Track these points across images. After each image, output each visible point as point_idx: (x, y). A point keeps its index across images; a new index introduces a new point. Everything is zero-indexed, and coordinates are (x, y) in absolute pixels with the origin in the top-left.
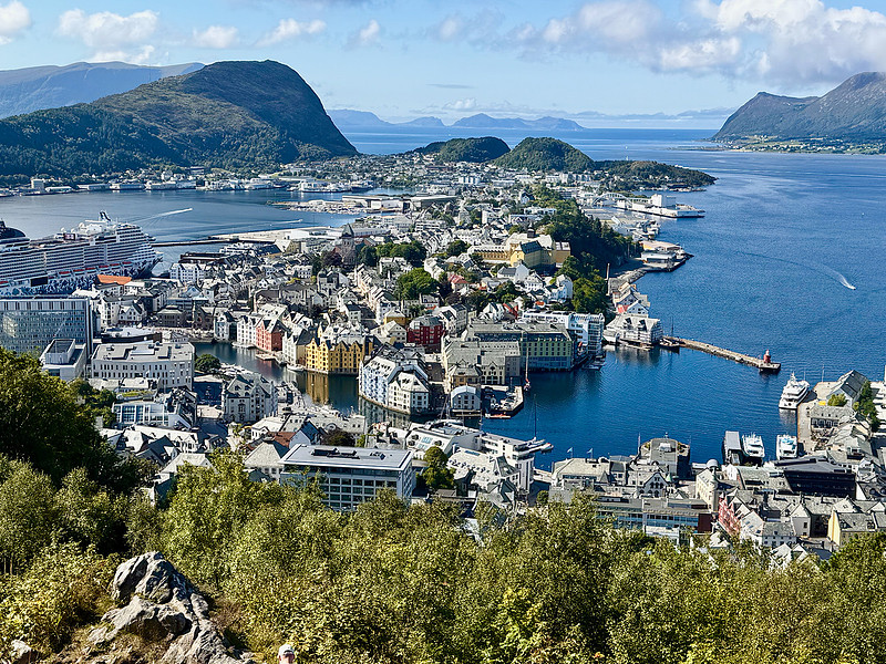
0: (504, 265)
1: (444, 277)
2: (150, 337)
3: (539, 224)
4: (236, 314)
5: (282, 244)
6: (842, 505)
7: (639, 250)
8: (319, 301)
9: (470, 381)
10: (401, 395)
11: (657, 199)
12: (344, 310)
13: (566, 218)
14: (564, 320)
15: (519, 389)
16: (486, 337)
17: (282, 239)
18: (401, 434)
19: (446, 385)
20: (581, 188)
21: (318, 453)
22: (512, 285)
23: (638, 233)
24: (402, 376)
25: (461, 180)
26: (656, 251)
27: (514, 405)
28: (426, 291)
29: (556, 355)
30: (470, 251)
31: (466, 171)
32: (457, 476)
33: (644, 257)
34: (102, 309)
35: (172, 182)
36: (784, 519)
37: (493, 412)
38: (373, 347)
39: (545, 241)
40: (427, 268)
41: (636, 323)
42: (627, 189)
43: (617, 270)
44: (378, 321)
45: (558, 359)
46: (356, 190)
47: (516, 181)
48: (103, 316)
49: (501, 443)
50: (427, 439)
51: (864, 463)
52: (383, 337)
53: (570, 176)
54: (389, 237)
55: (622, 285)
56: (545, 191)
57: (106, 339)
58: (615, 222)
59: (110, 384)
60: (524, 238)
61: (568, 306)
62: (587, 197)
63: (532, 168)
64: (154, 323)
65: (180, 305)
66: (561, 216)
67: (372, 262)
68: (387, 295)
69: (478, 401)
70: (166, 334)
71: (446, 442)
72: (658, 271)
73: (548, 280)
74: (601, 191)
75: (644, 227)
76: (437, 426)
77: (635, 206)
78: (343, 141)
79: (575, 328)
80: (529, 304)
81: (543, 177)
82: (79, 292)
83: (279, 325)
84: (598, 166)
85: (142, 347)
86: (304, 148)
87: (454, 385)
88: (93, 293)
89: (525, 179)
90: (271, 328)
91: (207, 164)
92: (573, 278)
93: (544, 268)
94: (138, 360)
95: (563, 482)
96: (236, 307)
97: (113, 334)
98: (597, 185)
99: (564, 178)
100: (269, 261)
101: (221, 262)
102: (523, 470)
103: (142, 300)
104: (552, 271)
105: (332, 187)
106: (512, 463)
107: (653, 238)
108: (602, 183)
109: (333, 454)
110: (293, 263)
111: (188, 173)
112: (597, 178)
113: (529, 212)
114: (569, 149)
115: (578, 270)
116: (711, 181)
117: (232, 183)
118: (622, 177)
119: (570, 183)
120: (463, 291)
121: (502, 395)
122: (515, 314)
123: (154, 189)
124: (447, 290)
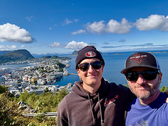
2: (12, 80)
3: (55, 64)
4: (22, 76)
5: (27, 68)
12: (35, 74)
13: (58, 63)
18: (43, 87)
22: (53, 70)
24: (42, 81)
28: (44, 72)
31: (47, 59)
32: (49, 90)
33: (66, 66)
35: (13, 63)
38: (39, 78)
40: (44, 69)
41: (66, 72)
43: (64, 68)
44: (39, 75)
45: (59, 77)
46: (35, 62)
49: (54, 86)
54: (39, 66)
58: (63, 63)
59: (7, 86)
63: (54, 58)
65: (15, 76)
67: (38, 69)
68: (40, 72)
76: (47, 85)
77: (65, 61)
79: (60, 74)
82: (2, 76)
87: (48, 81)
90: (26, 77)
91: (17, 61)
92: (59, 69)
93: (56, 68)
94: (10, 83)
95: (60, 89)
97: (7, 80)
99: (57, 59)
101: (20, 71)
102: (56, 88)
105: (32, 62)
109: (35, 90)
110: (29, 70)
112: (61, 59)
121: (53, 81)
122: (54, 73)
124: (46, 71)
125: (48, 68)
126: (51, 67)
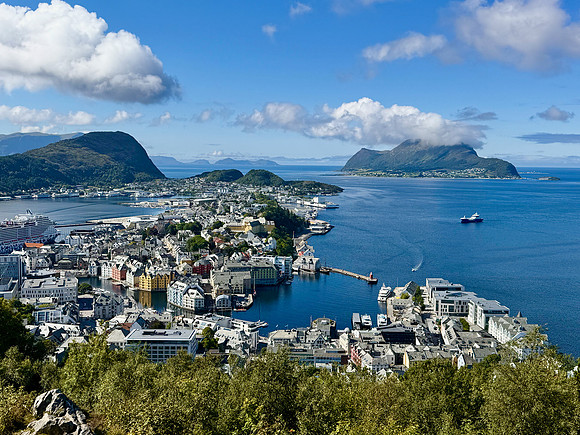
0: (242, 233)
1: (211, 239)
2: (53, 275)
3: (259, 212)
4: (100, 261)
5: (126, 224)
6: (409, 348)
7: (309, 224)
8: (146, 253)
9: (225, 292)
10: (190, 300)
11: (316, 199)
12: (159, 257)
13: (272, 209)
14: (272, 259)
15: (250, 295)
16: (234, 269)
17: (126, 222)
18: (190, 321)
19: (213, 295)
20: (279, 194)
21: (145, 333)
22: (246, 243)
23: (308, 216)
24: (190, 291)
25: (219, 191)
26: (316, 225)
27: (248, 304)
28: (202, 247)
30: (225, 226)
31: (222, 186)
32: (219, 342)
33: (311, 228)
34: (27, 261)
35: (66, 193)
36: (382, 356)
37: (237, 308)
38: (175, 276)
39: (262, 220)
40: (203, 235)
41: (308, 261)
42: (302, 194)
43: (298, 234)
44: (177, 263)
45: (270, 279)
46: (165, 196)
47: (247, 191)
48: (28, 265)
49: (242, 324)
50: (204, 323)
51: (419, 326)
52: (180, 271)
53: (274, 188)
54: (182, 220)
55: (300, 242)
56: (261, 196)
57: (30, 277)
58: (296, 211)
59: (32, 301)
60: (251, 219)
61: (274, 253)
62: (282, 198)
63: (255, 184)
64: (56, 268)
65: (70, 257)
66: (269, 208)
67: (174, 233)
68: (182, 249)
69: (230, 302)
70: (62, 273)
71: (213, 325)
72: (318, 234)
73: (264, 240)
74: (289, 195)
75: (310, 213)
76: (209, 316)
77: (306, 203)
78: (158, 172)
79: (278, 264)
80: (254, 252)
81: (260, 189)
82: (15, 252)
83: (124, 266)
84: (287, 183)
85: (49, 281)
86: (137, 176)
87: (217, 295)
88: (23, 253)
89: (251, 190)
90: (120, 268)
91: (85, 184)
92: (277, 239)
93: (262, 234)
94: (47, 287)
95: (274, 342)
96: (101, 258)
97: (33, 274)
98: (287, 193)
99: (270, 189)
100: (119, 234)
101: (93, 235)
102: (253, 337)
103: (49, 255)
104: (266, 235)
105: (152, 195)
106: (248, 334)
107: (315, 218)
108: (289, 192)
109: (154, 333)
110: (132, 234)
111: (75, 188)
112: (286, 189)
113: (253, 206)
114: (273, 175)
115: (279, 234)
116: (342, 190)
117: (99, 193)
118: (299, 189)
119: (273, 192)
120: (221, 247)
121: (242, 299)
122: (248, 257)
123: (57, 197)
124: (212, 246)
125: (222, 229)
126: (234, 227)
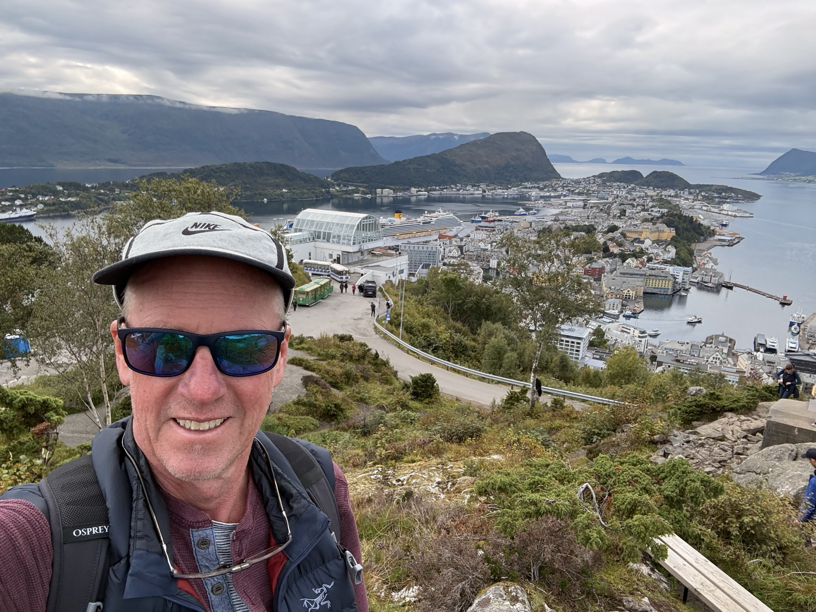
0: (638, 238)
1: (606, 243)
7: (714, 234)
9: (616, 296)
11: (726, 206)
14: (669, 269)
16: (626, 275)
20: (683, 198)
22: (642, 249)
25: (615, 192)
26: (723, 235)
27: (638, 311)
28: (596, 250)
29: (663, 287)
30: (620, 230)
31: (619, 187)
32: (609, 343)
33: (716, 237)
34: (442, 250)
40: (597, 238)
41: (710, 274)
42: (709, 200)
45: (664, 289)
47: (646, 193)
49: (632, 329)
53: (676, 192)
55: (702, 253)
56: (662, 200)
58: (701, 218)
60: (650, 225)
61: (672, 262)
62: (685, 203)
63: (656, 186)
74: (694, 200)
76: (600, 317)
77: (713, 210)
78: (554, 171)
79: (675, 274)
80: (650, 260)
81: (661, 192)
84: (693, 187)
86: (535, 175)
87: (607, 298)
89: (650, 192)
91: (488, 182)
92: (676, 247)
93: (660, 241)
95: (665, 351)
98: (691, 197)
99: (672, 193)
102: (643, 343)
103: (459, 247)
106: (638, 339)
108: (695, 196)
112: (690, 193)
113: (652, 211)
114: (678, 178)
116: (759, 197)
118: (706, 193)
119: (676, 196)
120: (616, 251)
122: (643, 264)
124: (606, 250)
125: (617, 234)
126: (630, 232)
